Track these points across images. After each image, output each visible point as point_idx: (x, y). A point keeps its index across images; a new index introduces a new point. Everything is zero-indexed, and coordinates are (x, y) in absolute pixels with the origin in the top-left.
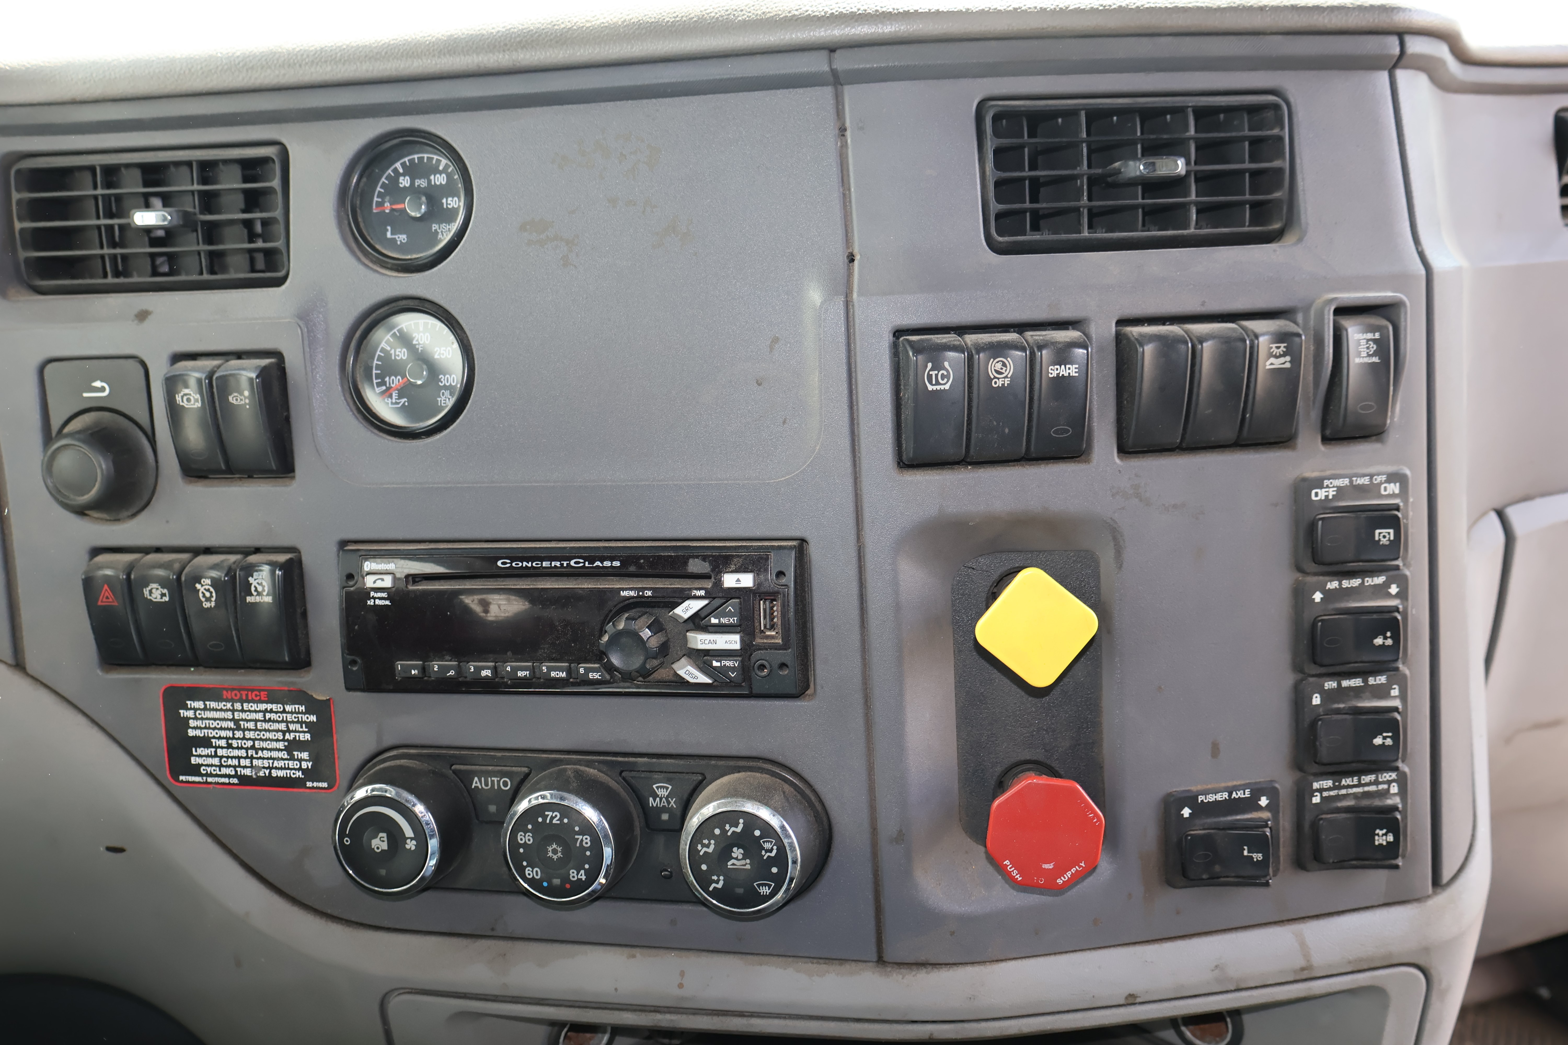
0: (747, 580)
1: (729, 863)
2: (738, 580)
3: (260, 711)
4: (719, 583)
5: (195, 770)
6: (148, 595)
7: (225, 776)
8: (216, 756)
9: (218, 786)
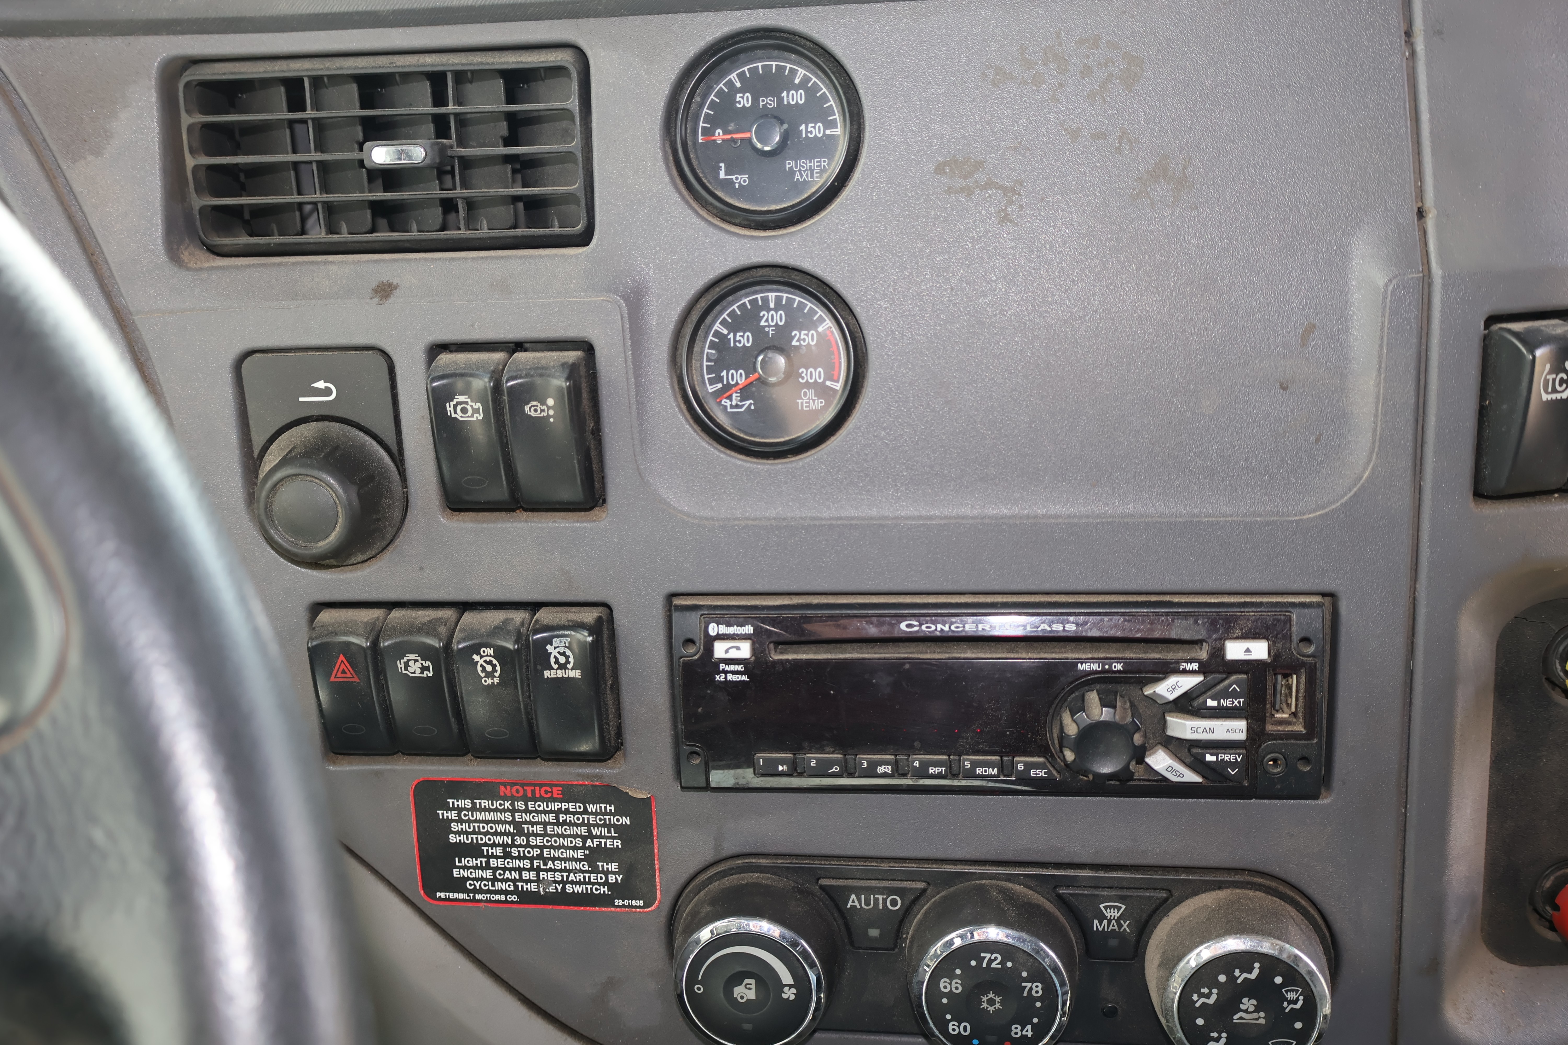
0: (1259, 650)
1: (1236, 1017)
2: (1248, 650)
3: (551, 812)
4: (1218, 652)
5: (459, 885)
6: (403, 669)
7: (501, 892)
8: (488, 866)
9: (490, 905)
